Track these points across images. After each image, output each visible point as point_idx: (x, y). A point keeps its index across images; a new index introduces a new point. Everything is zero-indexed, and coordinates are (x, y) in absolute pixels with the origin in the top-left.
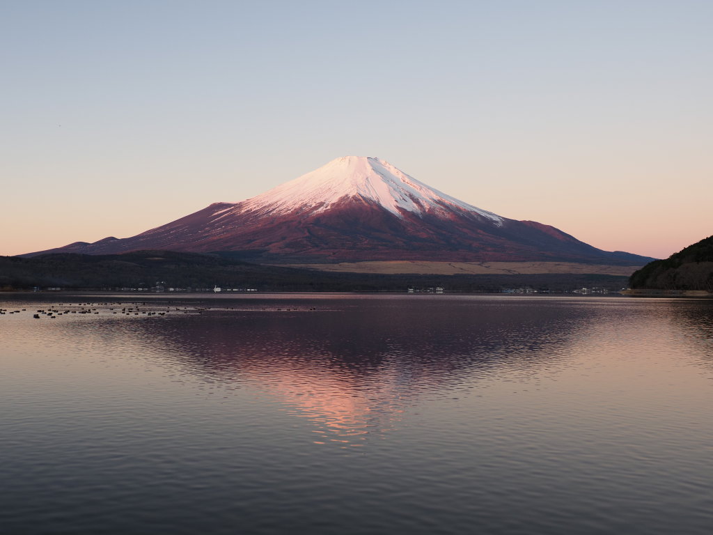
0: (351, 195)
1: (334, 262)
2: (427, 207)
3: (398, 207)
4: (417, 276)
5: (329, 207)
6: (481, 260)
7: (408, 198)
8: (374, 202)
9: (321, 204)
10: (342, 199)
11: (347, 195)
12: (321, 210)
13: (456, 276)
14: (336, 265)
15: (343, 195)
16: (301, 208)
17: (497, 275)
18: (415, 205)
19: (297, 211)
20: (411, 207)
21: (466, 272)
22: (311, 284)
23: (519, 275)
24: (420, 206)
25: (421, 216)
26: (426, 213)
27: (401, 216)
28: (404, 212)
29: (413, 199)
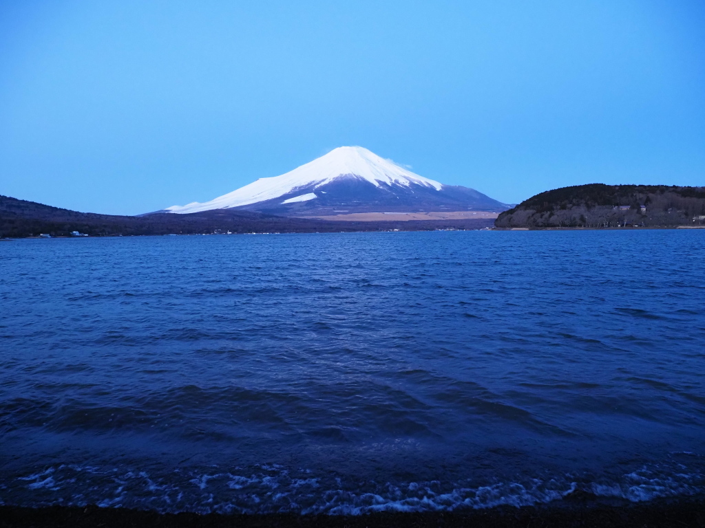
1: (333, 214)
2: (393, 180)
3: (375, 179)
4: (385, 222)
5: (332, 180)
6: (427, 211)
12: (326, 182)
13: (410, 221)
14: (335, 217)
16: (314, 181)
17: (435, 221)
19: (311, 183)
20: (384, 179)
21: (415, 219)
22: (315, 228)
23: (450, 220)
24: (390, 178)
25: (390, 184)
26: (393, 182)
27: (377, 184)
28: (379, 182)
29: (385, 173)
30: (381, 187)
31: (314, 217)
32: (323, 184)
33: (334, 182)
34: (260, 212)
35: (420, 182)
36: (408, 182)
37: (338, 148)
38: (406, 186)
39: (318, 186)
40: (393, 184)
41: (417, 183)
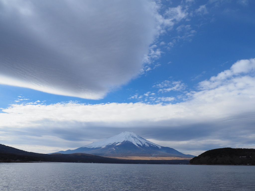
0: (126, 140)
1: (121, 157)
3: (136, 143)
6: (156, 156)
7: (139, 141)
8: (131, 142)
9: (119, 143)
10: (123, 141)
11: (125, 140)
12: (119, 144)
13: (150, 160)
15: (124, 140)
16: (114, 144)
17: (160, 160)
19: (113, 144)
20: (140, 143)
21: (152, 159)
23: (165, 160)
24: (142, 143)
25: (142, 146)
27: (137, 146)
28: (138, 144)
29: (140, 142)
30: (139, 147)
31: (114, 157)
32: (117, 145)
33: (121, 144)
34: (94, 155)
35: (153, 145)
36: (149, 145)
38: (148, 147)
41: (152, 145)
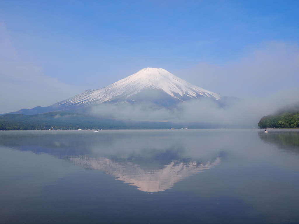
0: (149, 86)
2: (184, 92)
3: (171, 91)
5: (139, 91)
7: (175, 87)
8: (160, 89)
11: (147, 86)
12: (136, 93)
16: (126, 92)
18: (179, 90)
19: (124, 94)
20: (177, 91)
24: (182, 91)
25: (181, 95)
26: (184, 93)
27: (172, 95)
28: (174, 93)
29: (178, 87)
30: (175, 97)
32: (133, 94)
35: (204, 93)
36: (195, 93)
37: (144, 69)
38: (193, 97)
39: (130, 96)
40: (184, 95)
41: (201, 94)
